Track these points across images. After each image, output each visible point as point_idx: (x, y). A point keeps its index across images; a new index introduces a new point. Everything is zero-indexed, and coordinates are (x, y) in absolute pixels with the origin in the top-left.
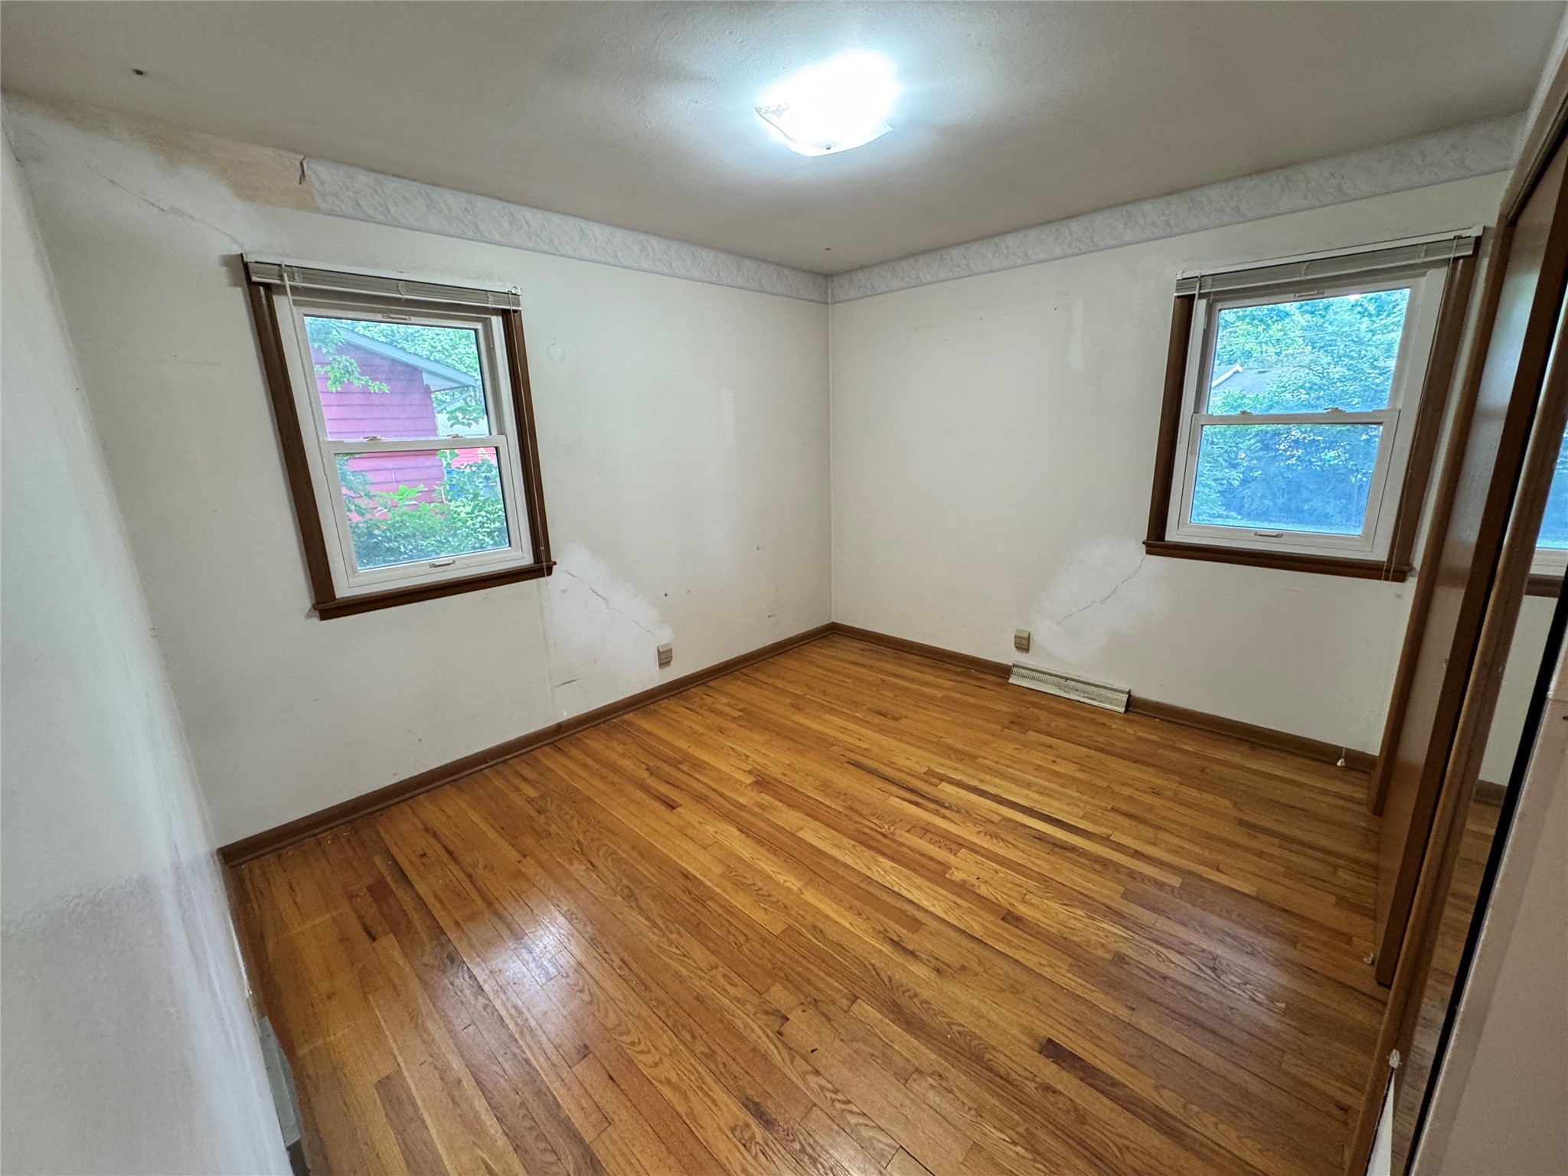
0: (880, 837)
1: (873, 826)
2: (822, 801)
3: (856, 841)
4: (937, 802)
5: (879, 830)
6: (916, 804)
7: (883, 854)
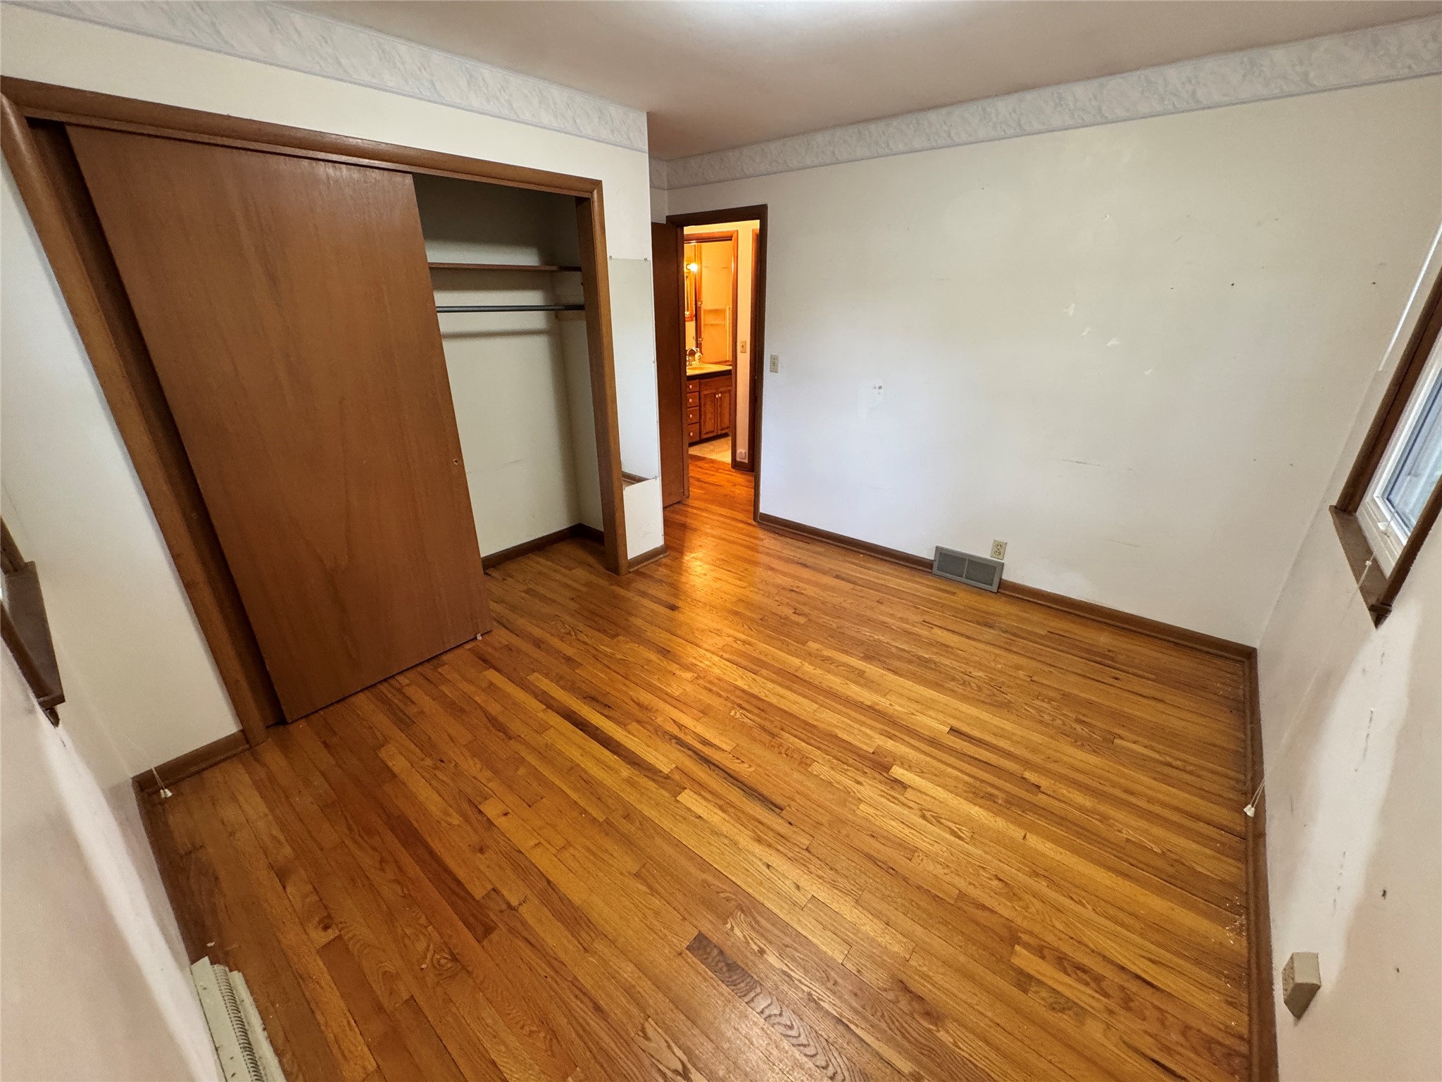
0: (745, 705)
1: (749, 715)
2: (803, 744)
3: (763, 700)
4: (681, 743)
5: (744, 712)
6: (706, 742)
7: (743, 691)
